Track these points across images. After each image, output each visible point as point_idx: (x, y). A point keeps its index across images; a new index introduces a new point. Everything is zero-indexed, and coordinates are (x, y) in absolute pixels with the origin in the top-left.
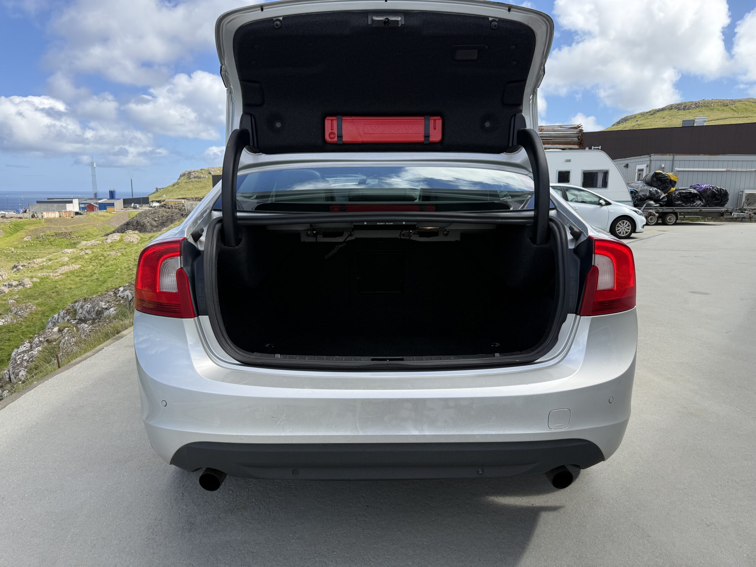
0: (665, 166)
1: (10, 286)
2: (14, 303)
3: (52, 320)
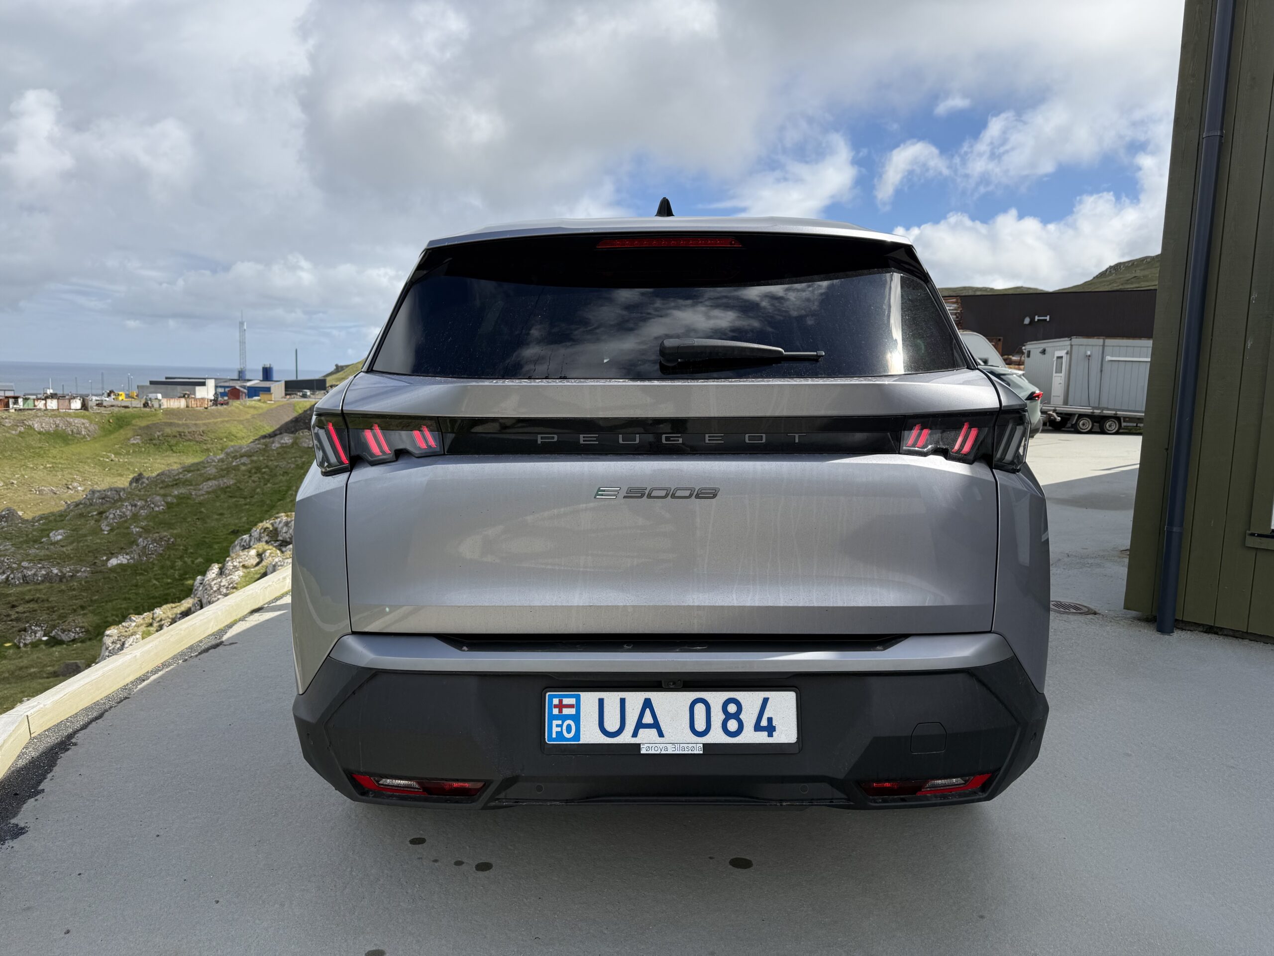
0: (1091, 353)
1: (133, 508)
2: (141, 532)
3: (240, 543)
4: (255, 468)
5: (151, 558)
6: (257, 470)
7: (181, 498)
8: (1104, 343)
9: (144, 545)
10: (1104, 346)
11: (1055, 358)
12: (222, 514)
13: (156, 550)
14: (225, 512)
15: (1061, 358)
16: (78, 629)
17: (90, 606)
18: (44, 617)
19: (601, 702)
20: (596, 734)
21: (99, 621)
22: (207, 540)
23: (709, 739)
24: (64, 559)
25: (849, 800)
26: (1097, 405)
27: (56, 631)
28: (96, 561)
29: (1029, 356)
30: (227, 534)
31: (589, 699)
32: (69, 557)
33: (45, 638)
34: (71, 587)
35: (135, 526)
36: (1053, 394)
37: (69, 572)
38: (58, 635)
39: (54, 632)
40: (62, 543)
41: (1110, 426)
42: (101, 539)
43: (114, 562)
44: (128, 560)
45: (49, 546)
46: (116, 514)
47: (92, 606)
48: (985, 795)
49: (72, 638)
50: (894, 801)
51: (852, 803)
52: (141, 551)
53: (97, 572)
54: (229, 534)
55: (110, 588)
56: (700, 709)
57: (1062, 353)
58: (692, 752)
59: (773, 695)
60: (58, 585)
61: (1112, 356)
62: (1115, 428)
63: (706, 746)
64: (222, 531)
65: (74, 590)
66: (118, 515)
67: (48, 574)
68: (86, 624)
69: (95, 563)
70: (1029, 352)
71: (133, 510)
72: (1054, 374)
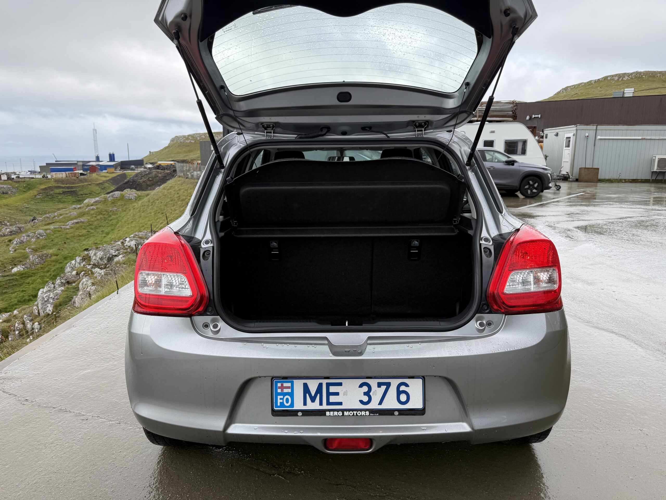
0: (589, 134)
1: (28, 237)
2: (32, 251)
3: (70, 266)
5: (37, 267)
6: (100, 213)
7: (55, 231)
8: (597, 128)
9: (33, 259)
10: (596, 130)
11: (565, 138)
13: (40, 262)
14: (81, 238)
15: (570, 138)
28: (5, 269)
29: (546, 137)
35: (28, 248)
36: (563, 160)
42: (9, 256)
43: (15, 270)
44: (24, 268)
46: (18, 241)
52: (31, 263)
53: (5, 276)
55: (14, 285)
61: (601, 136)
64: (79, 249)
69: (5, 271)
70: (547, 135)
71: (28, 239)
72: (564, 148)
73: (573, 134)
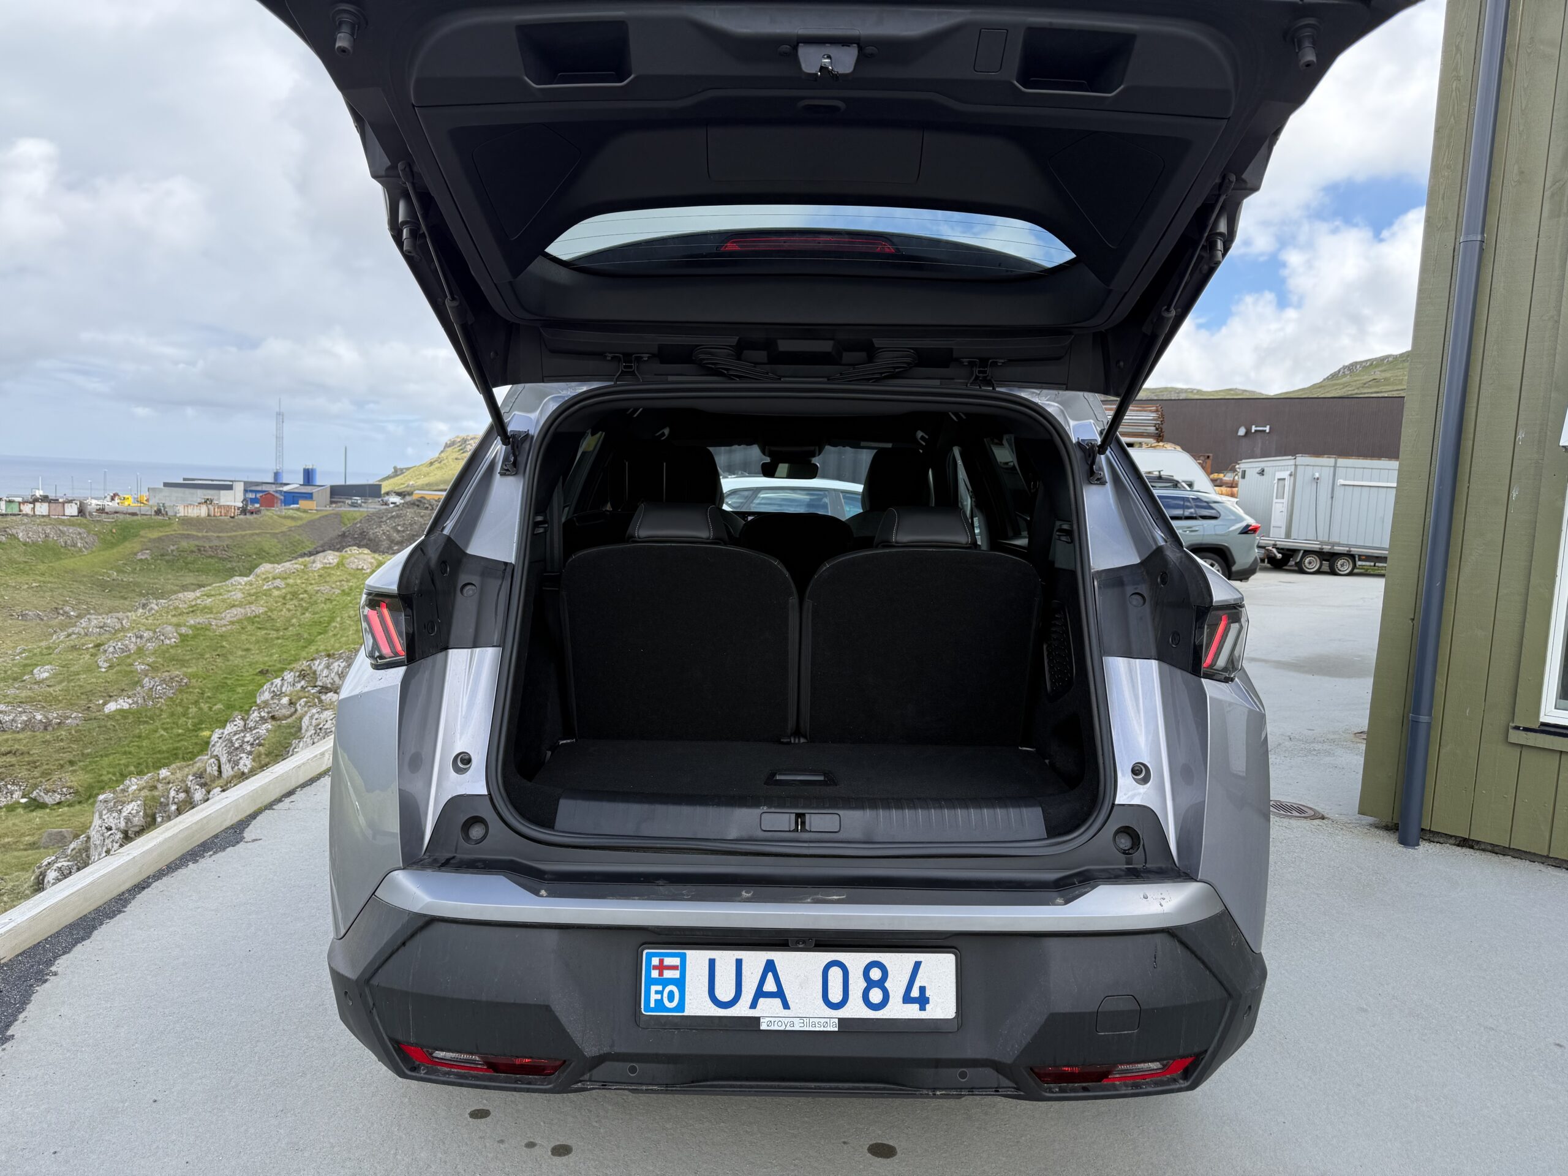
0: (1320, 475)
1: (139, 640)
2: (148, 670)
3: (270, 690)
4: (290, 593)
5: (158, 702)
6: (293, 596)
7: (198, 629)
8: (1336, 463)
9: (151, 686)
10: (1335, 467)
11: (1276, 481)
12: (248, 650)
13: (164, 693)
14: (252, 647)
15: (1284, 479)
16: (64, 790)
17: (80, 761)
18: (23, 774)
19: (712, 963)
20: (705, 1004)
21: (91, 780)
22: (229, 682)
23: (846, 1013)
24: (50, 701)
25: (1018, 1089)
26: (1326, 539)
27: (38, 791)
28: (89, 705)
29: (1243, 477)
30: (253, 675)
31: (697, 959)
32: (56, 699)
33: (24, 800)
34: (58, 737)
35: (139, 663)
36: (1273, 523)
37: (56, 718)
38: (40, 796)
39: (35, 792)
40: (48, 683)
41: (1342, 565)
42: (97, 678)
43: (112, 707)
44: (130, 705)
45: (32, 686)
46: (117, 648)
47: (84, 761)
48: (1187, 1084)
49: (57, 800)
50: (1074, 1090)
51: (1022, 1093)
52: (147, 694)
53: (91, 719)
54: (256, 675)
55: (107, 739)
56: (835, 974)
57: (1285, 474)
58: (825, 1029)
59: (928, 959)
60: (42, 735)
61: (1346, 479)
62: (1347, 568)
63: (841, 1021)
64: (248, 672)
65: (62, 740)
66: (119, 648)
67: (30, 720)
68: (76, 784)
69: (89, 707)
70: (1244, 473)
71: (138, 643)
72: (1275, 500)
73: (1289, 472)
